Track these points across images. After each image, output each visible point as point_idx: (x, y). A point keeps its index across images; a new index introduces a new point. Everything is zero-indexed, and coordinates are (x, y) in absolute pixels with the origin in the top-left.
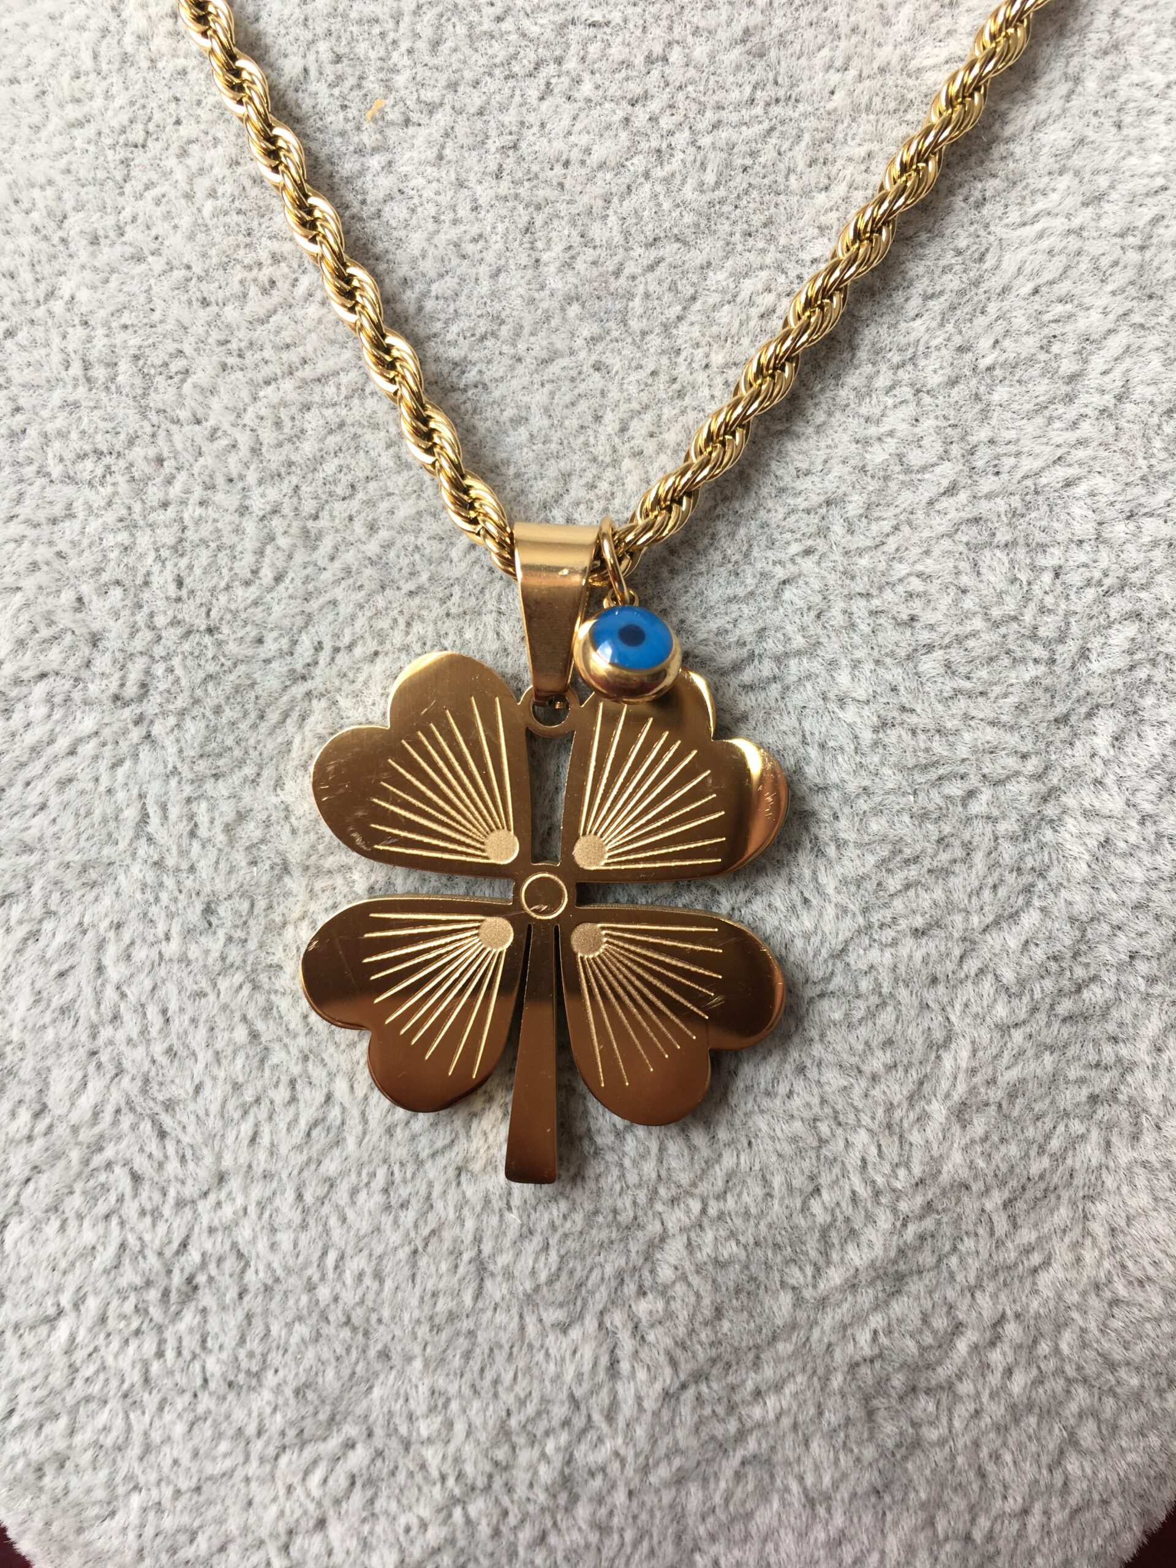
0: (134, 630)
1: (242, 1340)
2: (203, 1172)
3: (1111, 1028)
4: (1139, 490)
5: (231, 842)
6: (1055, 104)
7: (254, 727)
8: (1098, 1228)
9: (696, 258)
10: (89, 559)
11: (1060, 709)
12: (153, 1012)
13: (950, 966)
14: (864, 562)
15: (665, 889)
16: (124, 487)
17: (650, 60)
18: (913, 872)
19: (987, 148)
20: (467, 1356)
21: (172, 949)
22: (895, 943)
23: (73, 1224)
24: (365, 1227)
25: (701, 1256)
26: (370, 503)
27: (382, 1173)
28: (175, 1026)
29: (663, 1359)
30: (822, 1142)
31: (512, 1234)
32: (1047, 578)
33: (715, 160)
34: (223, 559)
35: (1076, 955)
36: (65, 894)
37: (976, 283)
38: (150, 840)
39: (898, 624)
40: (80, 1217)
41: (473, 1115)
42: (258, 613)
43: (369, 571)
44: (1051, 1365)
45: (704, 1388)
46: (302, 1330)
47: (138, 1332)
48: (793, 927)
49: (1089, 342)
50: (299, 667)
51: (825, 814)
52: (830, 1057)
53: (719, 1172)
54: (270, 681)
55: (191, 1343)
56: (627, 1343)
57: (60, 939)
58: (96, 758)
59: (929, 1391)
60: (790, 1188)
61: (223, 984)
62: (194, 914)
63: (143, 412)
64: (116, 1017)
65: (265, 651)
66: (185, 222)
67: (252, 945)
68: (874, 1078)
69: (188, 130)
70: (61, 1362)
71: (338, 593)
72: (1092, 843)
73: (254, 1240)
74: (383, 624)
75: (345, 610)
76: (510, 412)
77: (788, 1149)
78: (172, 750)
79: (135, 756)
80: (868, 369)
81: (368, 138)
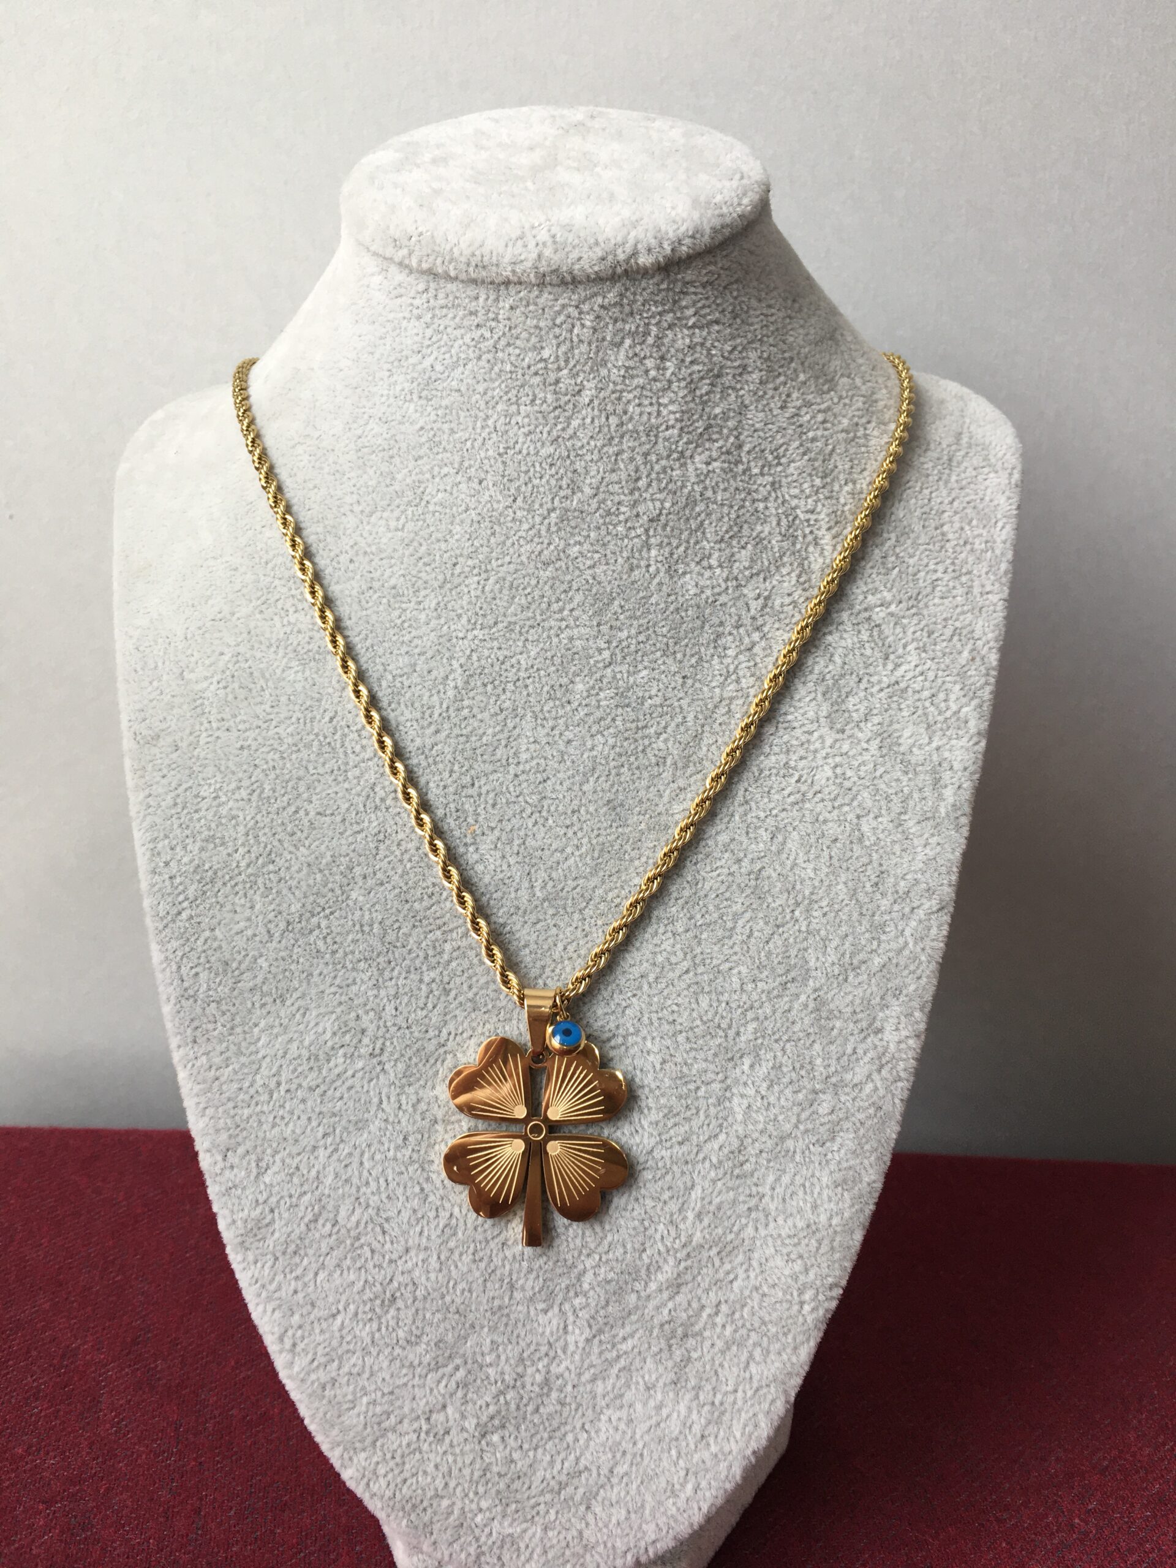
0: (378, 1028)
1: (414, 1322)
2: (400, 1248)
3: (755, 1180)
4: (756, 972)
5: (415, 1111)
6: (723, 826)
7: (424, 1065)
8: (755, 1263)
9: (592, 884)
10: (361, 1000)
11: (730, 1055)
12: (382, 1181)
13: (692, 1156)
14: (656, 999)
15: (582, 1127)
16: (376, 973)
17: (573, 812)
18: (677, 1119)
19: (698, 843)
20: (506, 1325)
21: (391, 1154)
22: (671, 1147)
23: (345, 1272)
24: (465, 1269)
25: (600, 1279)
26: (470, 978)
27: (472, 1246)
28: (391, 1185)
29: (586, 1324)
30: (646, 1229)
31: (524, 1271)
32: (724, 1005)
33: (598, 848)
34: (413, 1000)
35: (740, 1152)
36: (349, 1133)
37: (695, 894)
38: (383, 1110)
39: (669, 1023)
40: (349, 1269)
41: (509, 1221)
42: (427, 1021)
43: (469, 1004)
44: (740, 1324)
45: (602, 1337)
46: (439, 1316)
47: (371, 1319)
48: (632, 1142)
49: (736, 917)
50: (442, 1041)
51: (643, 1097)
52: (647, 1194)
53: (606, 1243)
54: (431, 1047)
55: (392, 1323)
56: (571, 1318)
57: (346, 1151)
58: (362, 1078)
59: (693, 1336)
60: (634, 1249)
61: (410, 1169)
62: (400, 1141)
63: (383, 944)
64: (367, 1183)
65: (428, 1036)
66: (400, 871)
67: (422, 1152)
68: (665, 1202)
69: (401, 836)
70: (337, 1335)
71: (457, 1012)
72: (744, 1107)
73: (420, 1277)
74: (474, 1024)
75: (460, 1019)
76: (522, 943)
77: (633, 1233)
78: (393, 1075)
79: (378, 1077)
80: (655, 926)
81: (469, 840)
